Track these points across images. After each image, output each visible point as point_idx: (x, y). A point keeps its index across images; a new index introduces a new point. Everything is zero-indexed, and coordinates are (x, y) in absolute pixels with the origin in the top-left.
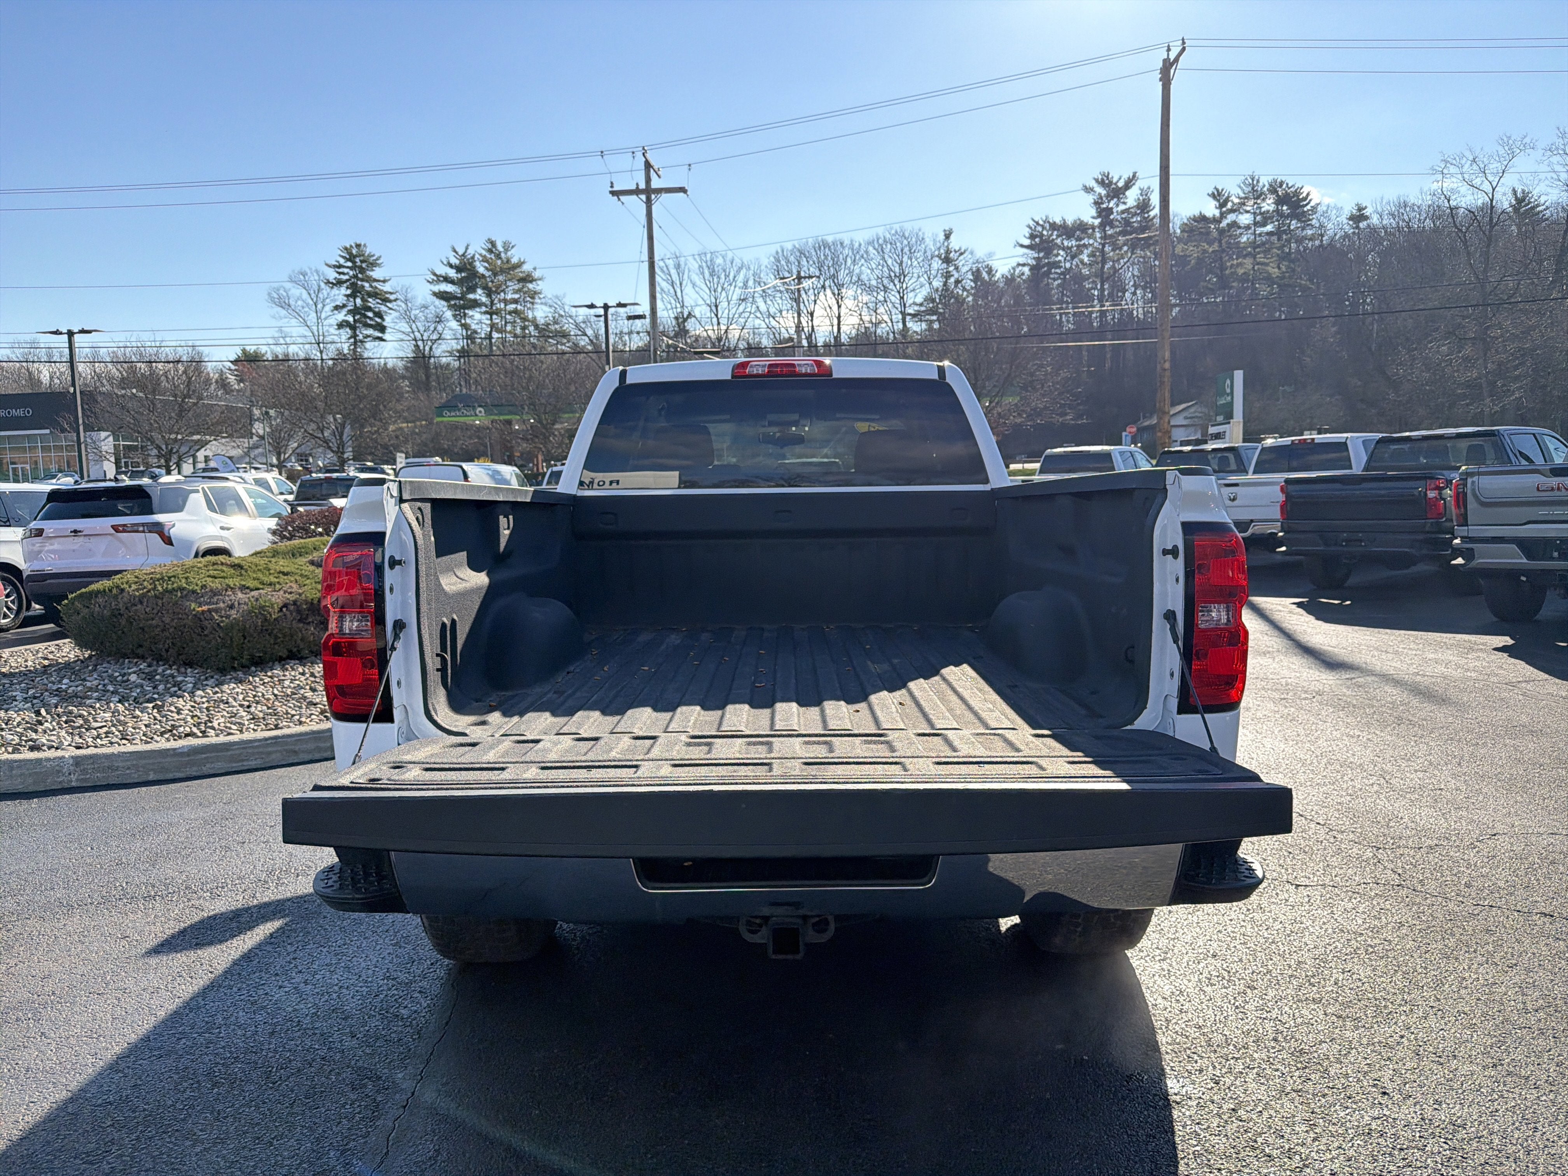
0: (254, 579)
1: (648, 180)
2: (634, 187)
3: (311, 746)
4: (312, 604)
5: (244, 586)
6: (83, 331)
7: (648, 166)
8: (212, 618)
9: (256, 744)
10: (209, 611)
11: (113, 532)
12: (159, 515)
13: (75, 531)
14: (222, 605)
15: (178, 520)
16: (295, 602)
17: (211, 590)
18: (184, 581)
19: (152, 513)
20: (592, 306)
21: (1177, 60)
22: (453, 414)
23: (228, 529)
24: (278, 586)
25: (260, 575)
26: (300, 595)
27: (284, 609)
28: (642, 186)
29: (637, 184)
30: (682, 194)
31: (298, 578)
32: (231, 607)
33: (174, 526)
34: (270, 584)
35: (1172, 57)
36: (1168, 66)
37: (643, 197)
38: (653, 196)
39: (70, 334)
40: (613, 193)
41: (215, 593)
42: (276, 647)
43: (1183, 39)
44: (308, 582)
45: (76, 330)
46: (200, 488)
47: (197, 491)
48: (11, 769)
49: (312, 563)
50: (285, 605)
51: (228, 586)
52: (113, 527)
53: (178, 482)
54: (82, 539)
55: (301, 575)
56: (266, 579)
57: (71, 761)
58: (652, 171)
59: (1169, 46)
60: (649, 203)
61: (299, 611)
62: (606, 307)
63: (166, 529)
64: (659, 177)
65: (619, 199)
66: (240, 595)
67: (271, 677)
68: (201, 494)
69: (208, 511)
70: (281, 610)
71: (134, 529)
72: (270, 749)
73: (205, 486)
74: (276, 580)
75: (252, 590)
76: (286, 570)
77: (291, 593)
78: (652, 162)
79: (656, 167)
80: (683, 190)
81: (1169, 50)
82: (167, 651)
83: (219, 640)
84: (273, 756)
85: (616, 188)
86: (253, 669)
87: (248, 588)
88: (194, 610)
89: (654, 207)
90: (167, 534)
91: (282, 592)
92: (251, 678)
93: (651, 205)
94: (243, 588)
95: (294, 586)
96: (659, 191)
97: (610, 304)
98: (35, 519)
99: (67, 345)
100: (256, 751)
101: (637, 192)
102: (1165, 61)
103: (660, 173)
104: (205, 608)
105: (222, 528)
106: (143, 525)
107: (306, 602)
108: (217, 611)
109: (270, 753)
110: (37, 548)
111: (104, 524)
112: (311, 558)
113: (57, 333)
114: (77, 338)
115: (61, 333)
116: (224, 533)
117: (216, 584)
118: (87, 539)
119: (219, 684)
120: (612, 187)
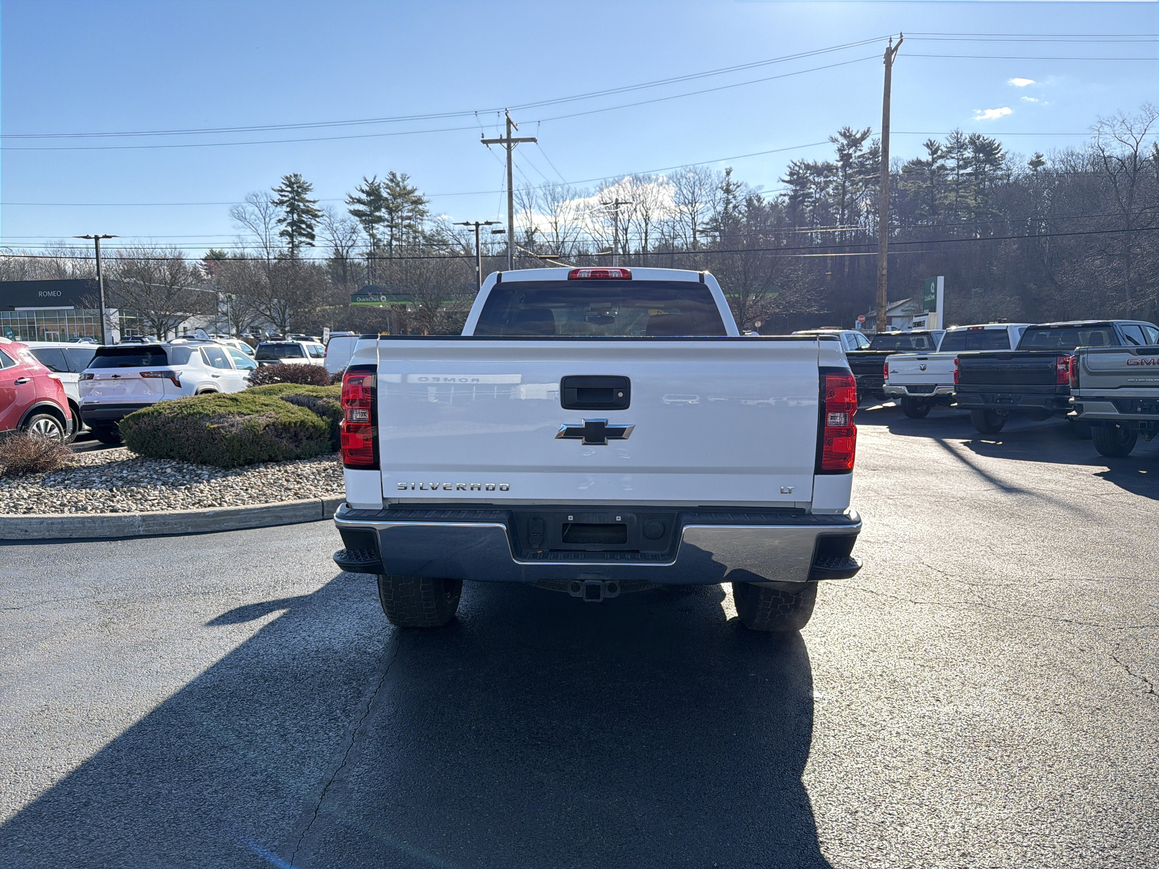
0: (246, 408)
1: (509, 133)
2: (499, 138)
3: (291, 513)
4: (285, 425)
5: (240, 412)
6: (105, 237)
7: (509, 122)
8: (220, 433)
9: (256, 511)
10: (218, 428)
11: (141, 377)
12: (172, 366)
13: (116, 376)
14: (226, 424)
15: (185, 370)
16: (274, 424)
17: (219, 415)
18: (200, 408)
19: (167, 364)
20: (467, 224)
21: (896, 48)
22: (364, 300)
23: (217, 377)
24: (262, 413)
25: (249, 405)
26: (277, 419)
27: (267, 428)
28: (505, 137)
29: (501, 135)
30: (533, 143)
31: (275, 408)
32: (232, 426)
33: (181, 373)
34: (257, 412)
35: (893, 47)
36: (890, 53)
37: (505, 145)
38: (512, 144)
39: (97, 238)
40: (484, 142)
41: (221, 416)
42: (261, 453)
43: (901, 34)
44: (282, 411)
45: (101, 236)
46: (198, 348)
47: (197, 350)
48: (103, 522)
49: (282, 398)
50: (268, 426)
51: (230, 412)
52: (140, 373)
53: (184, 344)
54: (120, 381)
55: (277, 406)
56: (253, 408)
57: (140, 518)
58: (512, 126)
59: (891, 38)
60: (509, 149)
61: (276, 430)
62: (477, 225)
63: (176, 375)
64: (517, 130)
65: (488, 146)
66: (238, 418)
67: (259, 472)
68: (199, 352)
69: (204, 364)
70: (265, 429)
71: (155, 375)
72: (265, 515)
73: (202, 347)
74: (261, 409)
75: (245, 415)
76: (266, 402)
77: (271, 418)
78: (512, 120)
79: (515, 123)
80: (534, 140)
81: (891, 41)
82: (190, 454)
83: (225, 447)
84: (267, 519)
85: (484, 139)
86: (246, 467)
87: (242, 414)
88: (208, 427)
89: (512, 152)
90: (177, 379)
91: (265, 417)
92: (245, 473)
93: (511, 150)
94: (240, 414)
95: (273, 413)
96: (517, 140)
97: (480, 223)
98: (87, 367)
99: (94, 246)
100: (255, 515)
101: (500, 141)
102: (887, 49)
103: (517, 127)
104: (215, 426)
105: (213, 376)
106: (161, 372)
107: (281, 424)
108: (223, 428)
109: (264, 518)
110: (89, 386)
111: (135, 371)
112: (281, 395)
113: (87, 237)
114: (101, 241)
115: (90, 238)
116: (215, 380)
117: (222, 411)
118: (123, 381)
119: (225, 476)
120: (483, 137)
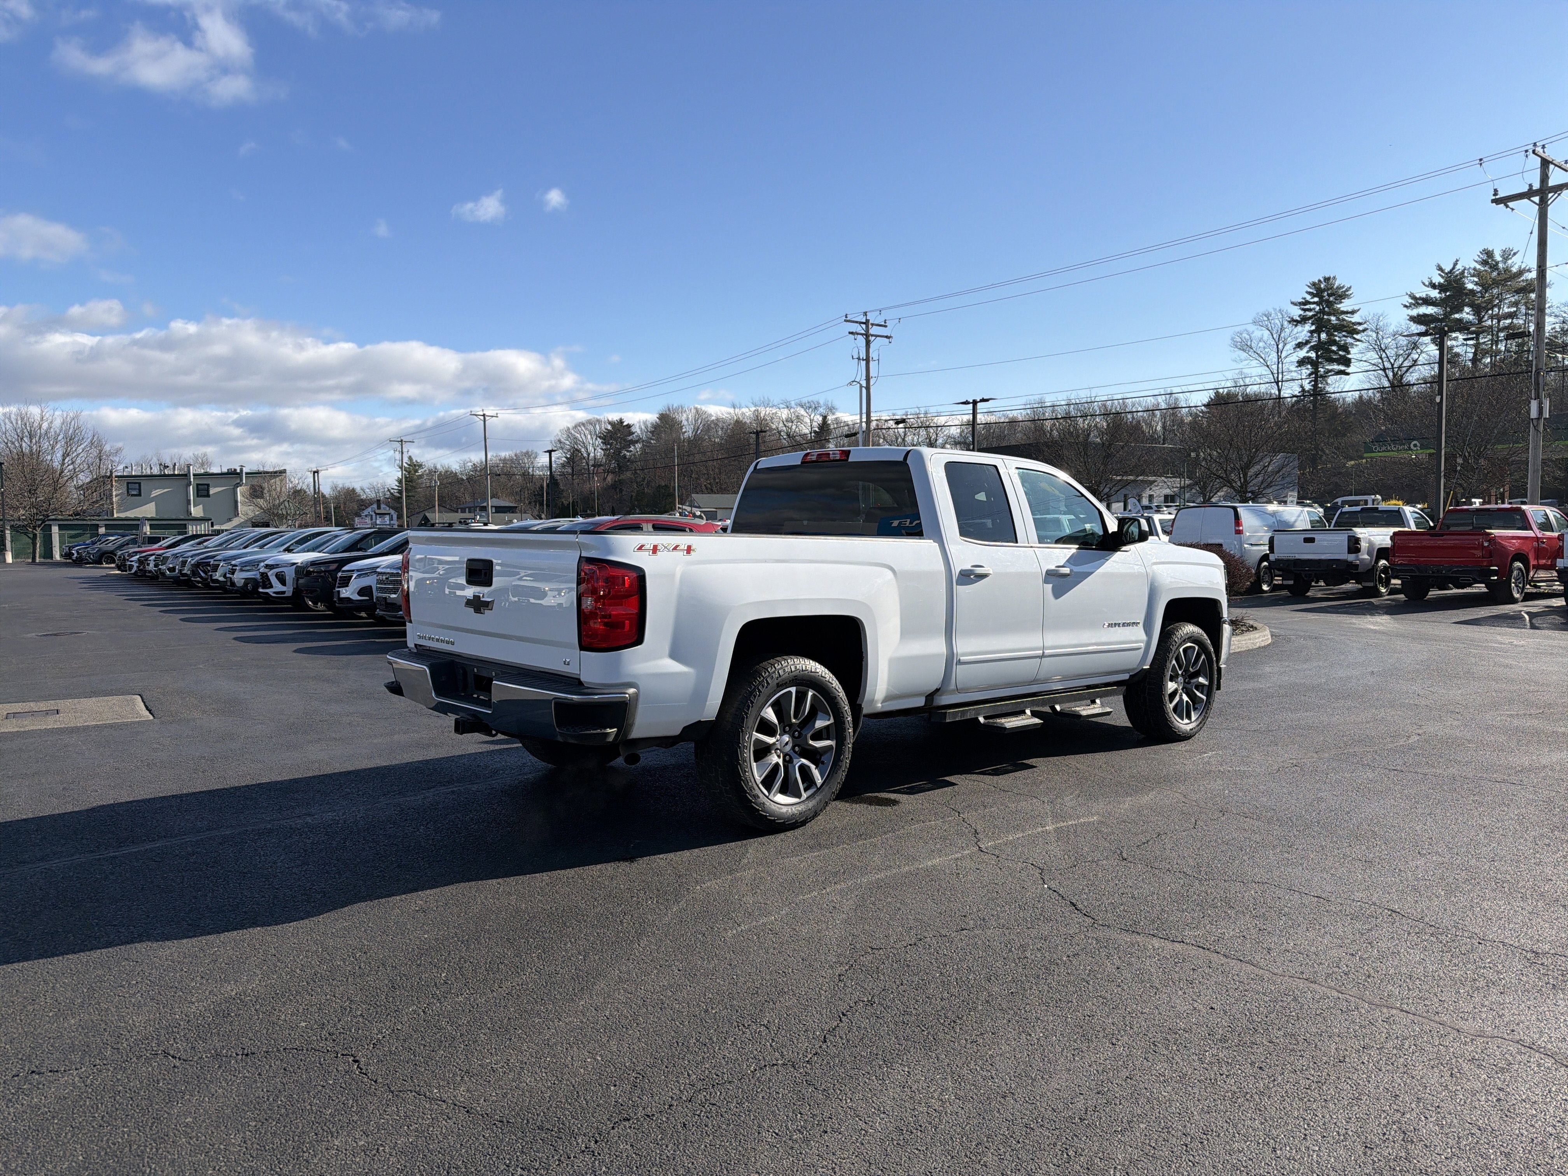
2: (1525, 189)
6: (983, 400)
7: (1545, 162)
22: (1384, 448)
28: (1537, 186)
29: (1531, 186)
37: (1536, 199)
39: (975, 403)
40: (1497, 201)
45: (978, 400)
58: (1550, 167)
60: (1543, 204)
65: (1507, 206)
79: (1557, 161)
85: (1501, 194)
89: (1548, 209)
93: (1546, 206)
96: (1556, 189)
99: (971, 412)
101: (1528, 194)
113: (966, 403)
114: (979, 405)
